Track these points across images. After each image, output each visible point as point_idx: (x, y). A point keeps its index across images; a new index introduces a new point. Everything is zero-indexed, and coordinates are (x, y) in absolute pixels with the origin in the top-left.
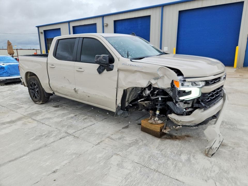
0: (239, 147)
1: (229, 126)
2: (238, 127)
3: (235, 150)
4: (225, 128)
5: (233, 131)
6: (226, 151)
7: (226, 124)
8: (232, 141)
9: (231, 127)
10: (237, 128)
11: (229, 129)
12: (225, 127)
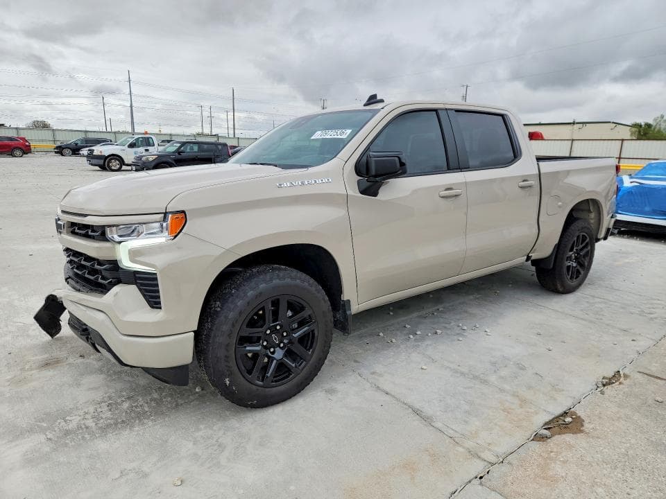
0: (11, 379)
1: (71, 426)
2: (42, 438)
3: (19, 368)
4: (77, 409)
5: (48, 410)
6: (34, 358)
7: (87, 428)
8: (33, 384)
9: (63, 423)
10: (43, 430)
11: (63, 415)
12: (81, 413)
